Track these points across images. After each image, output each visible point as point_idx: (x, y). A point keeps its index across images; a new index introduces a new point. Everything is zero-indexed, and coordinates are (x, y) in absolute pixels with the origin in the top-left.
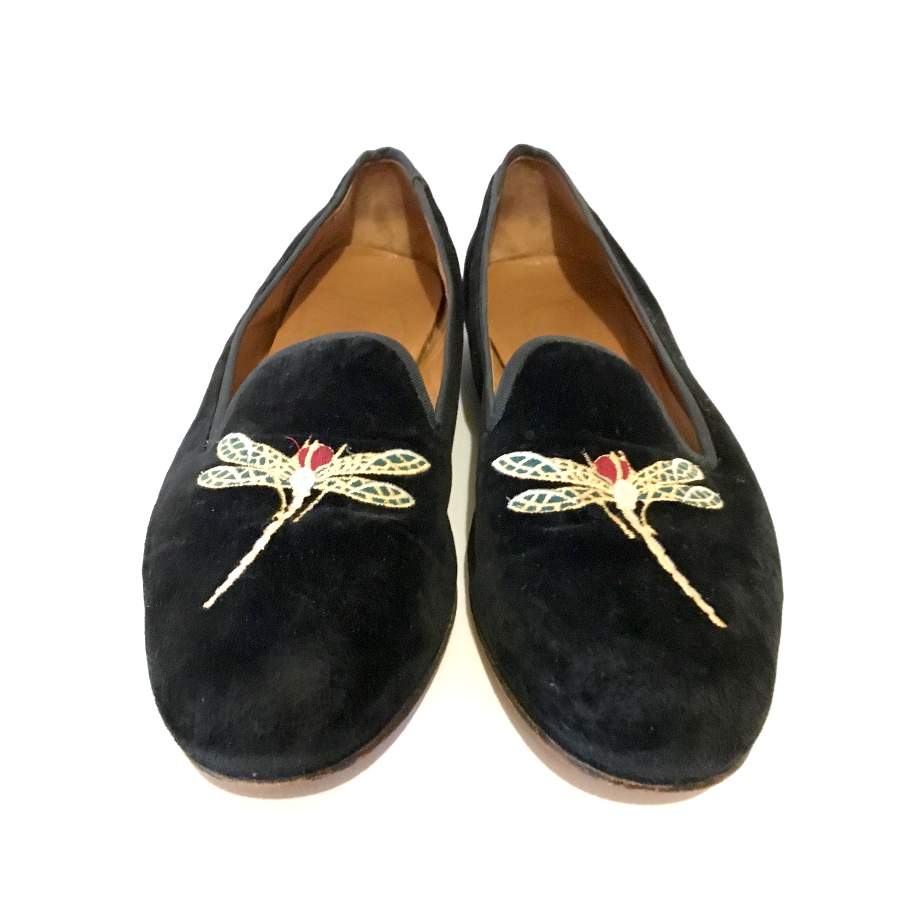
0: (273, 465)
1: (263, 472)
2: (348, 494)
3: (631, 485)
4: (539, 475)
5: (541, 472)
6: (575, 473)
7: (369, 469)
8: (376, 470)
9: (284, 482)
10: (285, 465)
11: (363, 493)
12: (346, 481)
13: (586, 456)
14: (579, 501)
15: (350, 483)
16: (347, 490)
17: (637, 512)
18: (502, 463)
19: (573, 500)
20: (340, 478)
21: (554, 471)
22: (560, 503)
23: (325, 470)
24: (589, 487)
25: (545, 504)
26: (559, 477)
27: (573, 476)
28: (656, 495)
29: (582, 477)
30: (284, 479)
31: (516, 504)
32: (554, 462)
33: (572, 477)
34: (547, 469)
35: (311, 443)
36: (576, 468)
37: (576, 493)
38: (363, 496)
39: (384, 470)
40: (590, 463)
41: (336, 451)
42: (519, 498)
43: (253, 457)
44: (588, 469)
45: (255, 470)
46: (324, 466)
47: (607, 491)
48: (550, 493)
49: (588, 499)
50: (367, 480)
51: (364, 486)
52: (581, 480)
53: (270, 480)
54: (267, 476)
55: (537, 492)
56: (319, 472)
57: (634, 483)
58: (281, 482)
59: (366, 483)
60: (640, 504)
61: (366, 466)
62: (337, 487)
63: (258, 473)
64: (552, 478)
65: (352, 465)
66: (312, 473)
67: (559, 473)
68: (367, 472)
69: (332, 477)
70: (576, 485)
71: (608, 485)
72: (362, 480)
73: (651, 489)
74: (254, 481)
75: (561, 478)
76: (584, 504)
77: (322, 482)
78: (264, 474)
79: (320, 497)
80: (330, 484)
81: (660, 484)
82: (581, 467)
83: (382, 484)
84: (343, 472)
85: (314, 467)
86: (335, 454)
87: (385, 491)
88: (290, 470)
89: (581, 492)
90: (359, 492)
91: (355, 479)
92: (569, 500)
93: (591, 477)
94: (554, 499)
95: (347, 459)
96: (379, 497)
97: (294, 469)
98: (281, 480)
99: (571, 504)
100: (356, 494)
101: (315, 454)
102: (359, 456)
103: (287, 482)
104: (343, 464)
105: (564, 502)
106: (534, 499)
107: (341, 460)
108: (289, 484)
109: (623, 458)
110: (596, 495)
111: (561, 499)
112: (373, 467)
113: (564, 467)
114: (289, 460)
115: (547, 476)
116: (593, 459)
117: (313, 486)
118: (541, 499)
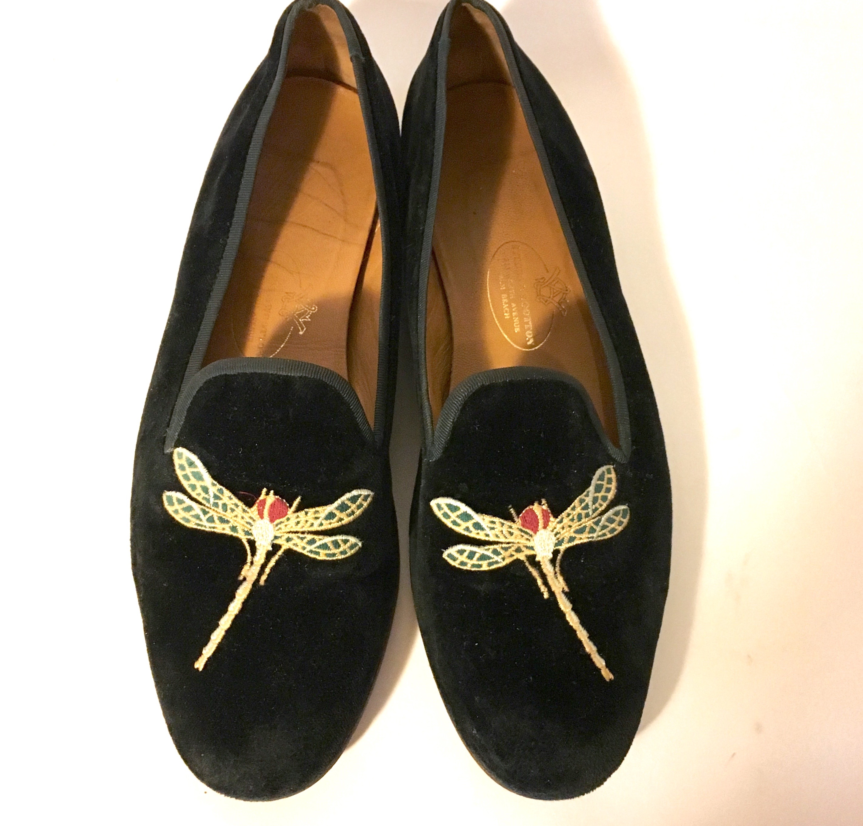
0: (235, 513)
1: (227, 520)
2: (305, 552)
3: (550, 533)
4: (471, 532)
5: (471, 528)
6: (502, 531)
7: (321, 524)
8: (327, 525)
9: (247, 533)
10: (246, 516)
11: (317, 550)
12: (302, 539)
13: (512, 511)
14: (504, 559)
15: (305, 541)
16: (304, 548)
17: (553, 561)
18: (439, 506)
19: (498, 558)
20: (297, 535)
21: (483, 529)
22: (488, 561)
23: (282, 524)
24: (513, 543)
25: (475, 561)
26: (487, 535)
27: (499, 534)
28: (572, 539)
29: (507, 535)
30: (246, 530)
31: (449, 556)
32: (484, 519)
33: (499, 536)
34: (478, 526)
35: (267, 494)
36: (503, 524)
37: (502, 552)
38: (318, 553)
39: (334, 523)
40: (516, 519)
41: (291, 506)
42: (453, 550)
43: (215, 500)
44: (514, 526)
45: (219, 515)
46: (281, 520)
47: (529, 544)
48: (480, 551)
49: (512, 556)
50: (321, 537)
51: (318, 543)
52: (506, 538)
53: (234, 529)
54: (230, 525)
55: (468, 548)
56: (277, 525)
57: (552, 531)
58: (244, 533)
59: (320, 539)
60: (556, 553)
61: (318, 522)
62: (294, 544)
63: (223, 520)
64: (481, 536)
65: (307, 521)
66: (271, 526)
67: (488, 531)
68: (320, 529)
69: (289, 532)
70: (502, 543)
71: (529, 538)
72: (316, 537)
73: (566, 534)
74: (220, 528)
75: (489, 537)
76: (508, 561)
77: (281, 537)
78: (228, 522)
79: (280, 553)
80: (288, 540)
81: (576, 526)
82: (507, 523)
83: (334, 538)
84: (298, 528)
85: (272, 521)
86: (290, 508)
87: (336, 545)
88: (251, 521)
89: (506, 549)
90: (314, 550)
91: (309, 537)
92: (496, 558)
93: (516, 532)
94: (483, 557)
95: (302, 514)
96: (331, 552)
97: (254, 521)
98: (244, 531)
99: (497, 562)
100: (311, 551)
101: (273, 506)
102: (311, 511)
103: (250, 532)
104: (298, 520)
105: (491, 561)
106: (466, 554)
107: (296, 514)
108: (251, 534)
109: (545, 507)
110: (518, 550)
111: (489, 558)
112: (324, 522)
113: (492, 526)
114: (248, 510)
115: (478, 534)
116: (518, 513)
117: (273, 540)
118: (471, 555)
